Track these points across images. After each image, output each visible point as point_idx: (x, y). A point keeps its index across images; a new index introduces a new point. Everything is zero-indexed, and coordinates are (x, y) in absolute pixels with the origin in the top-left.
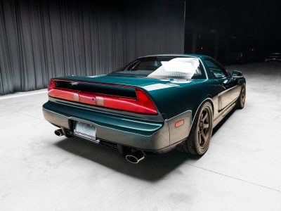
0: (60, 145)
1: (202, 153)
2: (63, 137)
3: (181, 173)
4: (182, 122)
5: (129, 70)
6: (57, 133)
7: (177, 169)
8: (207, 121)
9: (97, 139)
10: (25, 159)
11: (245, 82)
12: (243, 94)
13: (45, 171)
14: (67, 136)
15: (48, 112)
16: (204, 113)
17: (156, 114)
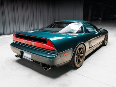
0: (18, 61)
1: (79, 67)
2: (19, 58)
3: (67, 75)
4: (67, 54)
5: (50, 27)
6: (16, 56)
7: (66, 74)
8: (82, 52)
9: (32, 59)
10: (3, 67)
11: (108, 33)
12: (106, 39)
13: (10, 72)
14: (20, 58)
15: (13, 47)
16: (80, 49)
17: (55, 50)
